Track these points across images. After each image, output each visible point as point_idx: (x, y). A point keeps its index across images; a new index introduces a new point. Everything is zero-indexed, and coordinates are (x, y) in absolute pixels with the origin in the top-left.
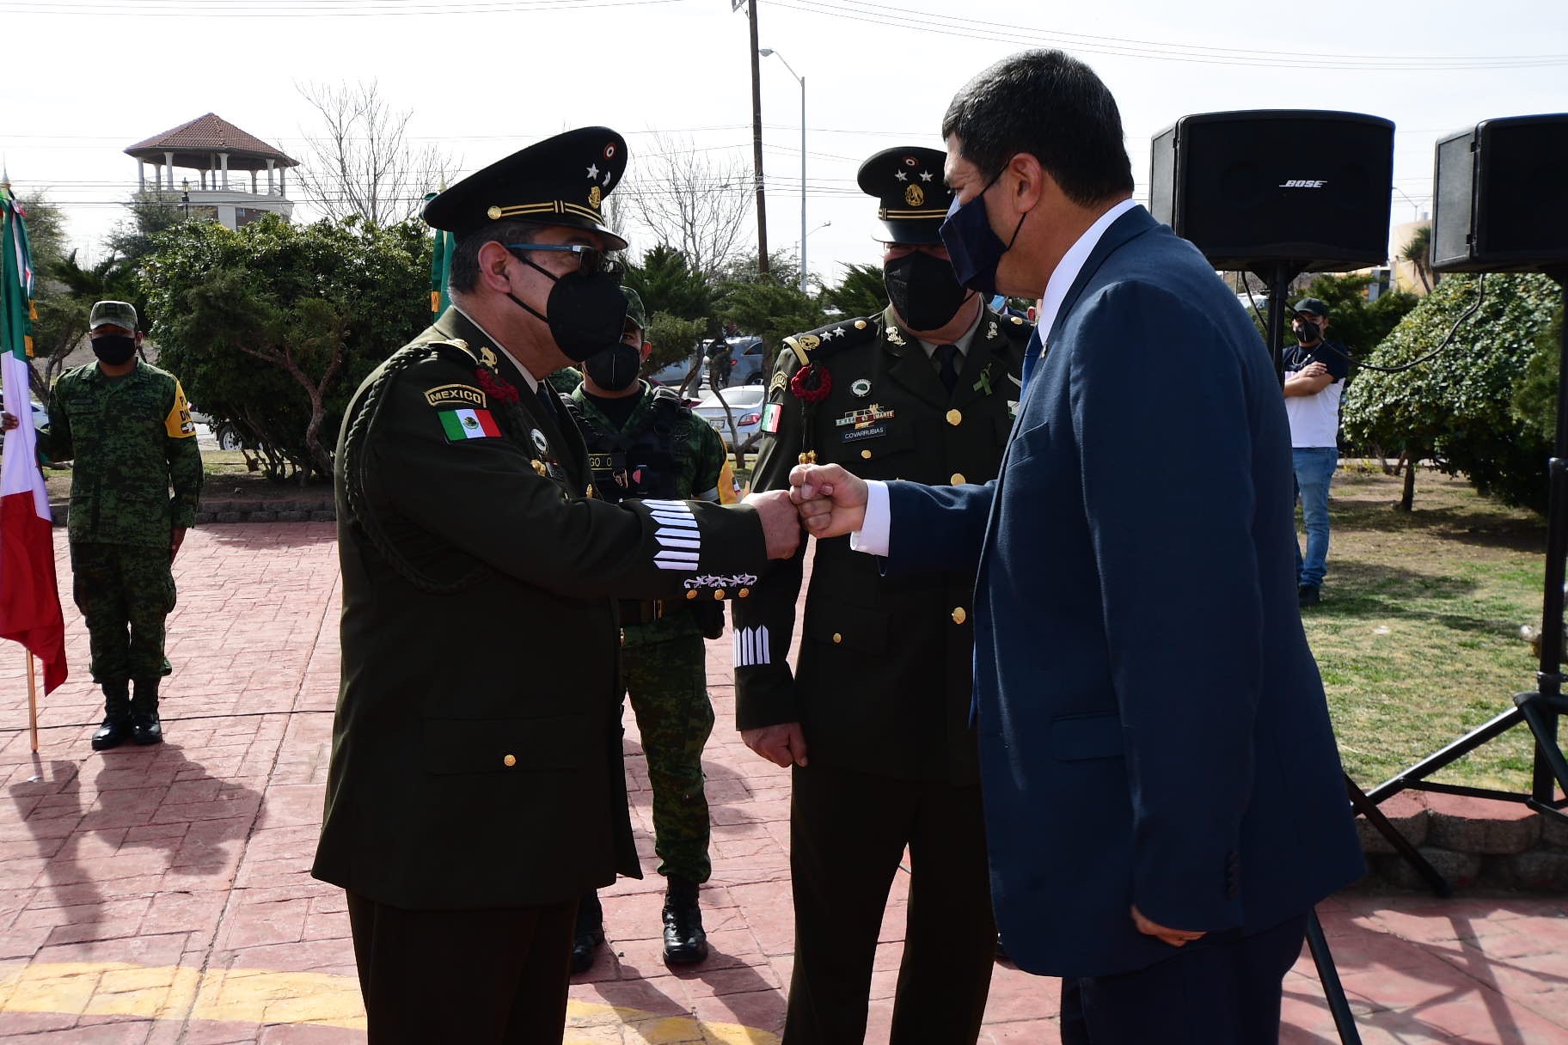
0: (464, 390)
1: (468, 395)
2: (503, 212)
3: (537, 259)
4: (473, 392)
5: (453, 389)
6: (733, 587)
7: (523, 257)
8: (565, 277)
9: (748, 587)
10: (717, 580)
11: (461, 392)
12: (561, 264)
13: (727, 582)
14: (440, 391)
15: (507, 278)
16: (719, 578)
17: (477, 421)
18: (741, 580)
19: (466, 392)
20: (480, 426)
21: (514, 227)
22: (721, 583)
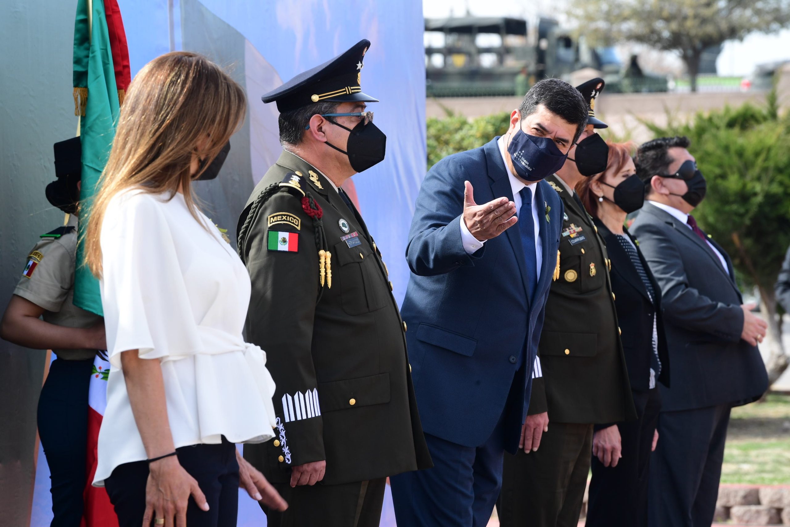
0: (290, 216)
1: (292, 220)
2: (320, 97)
3: (340, 121)
4: (294, 218)
5: (285, 215)
6: (282, 450)
7: (331, 120)
8: (355, 128)
9: (285, 460)
10: (283, 438)
11: (288, 217)
12: (352, 122)
13: (284, 445)
14: (277, 216)
15: (324, 133)
16: (285, 438)
17: (287, 240)
18: (287, 453)
19: (291, 218)
20: (288, 244)
21: (325, 105)
22: (283, 441)
